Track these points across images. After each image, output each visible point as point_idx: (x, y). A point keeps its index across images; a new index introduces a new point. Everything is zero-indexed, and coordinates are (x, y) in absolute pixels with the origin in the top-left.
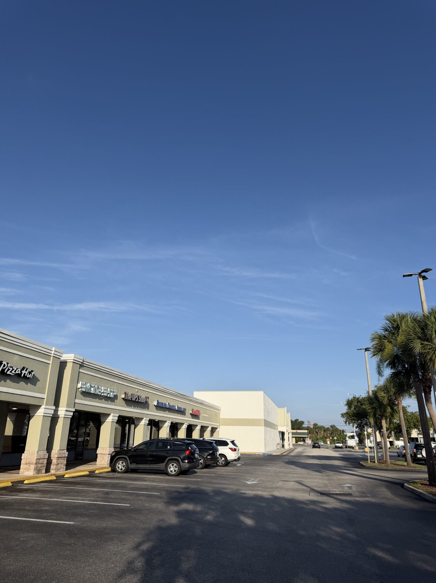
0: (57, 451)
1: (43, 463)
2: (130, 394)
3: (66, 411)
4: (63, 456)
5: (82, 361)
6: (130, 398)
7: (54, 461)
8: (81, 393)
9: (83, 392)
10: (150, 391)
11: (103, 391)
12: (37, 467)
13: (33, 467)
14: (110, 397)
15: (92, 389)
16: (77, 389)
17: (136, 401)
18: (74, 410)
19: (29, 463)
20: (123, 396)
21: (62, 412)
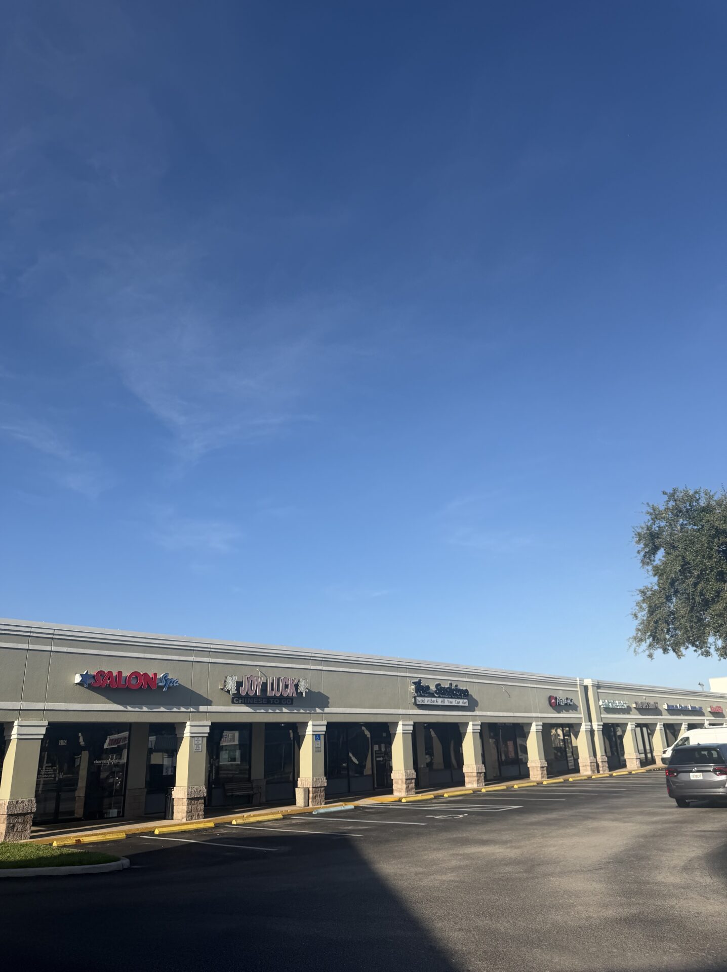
0: (599, 757)
1: (594, 766)
2: (639, 703)
3: (598, 725)
4: (605, 760)
5: (597, 683)
6: (640, 707)
7: (600, 764)
8: (604, 710)
9: (603, 708)
10: (657, 696)
11: (618, 705)
12: (591, 769)
13: (589, 768)
14: (624, 709)
15: (610, 704)
16: (600, 706)
17: (646, 708)
18: (602, 724)
19: (585, 766)
20: (634, 705)
21: (595, 727)
